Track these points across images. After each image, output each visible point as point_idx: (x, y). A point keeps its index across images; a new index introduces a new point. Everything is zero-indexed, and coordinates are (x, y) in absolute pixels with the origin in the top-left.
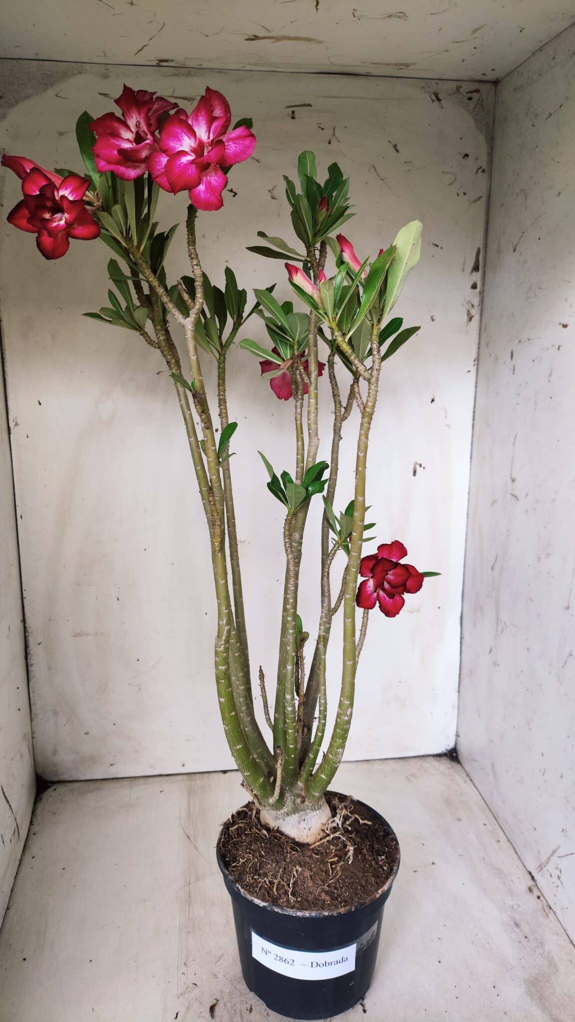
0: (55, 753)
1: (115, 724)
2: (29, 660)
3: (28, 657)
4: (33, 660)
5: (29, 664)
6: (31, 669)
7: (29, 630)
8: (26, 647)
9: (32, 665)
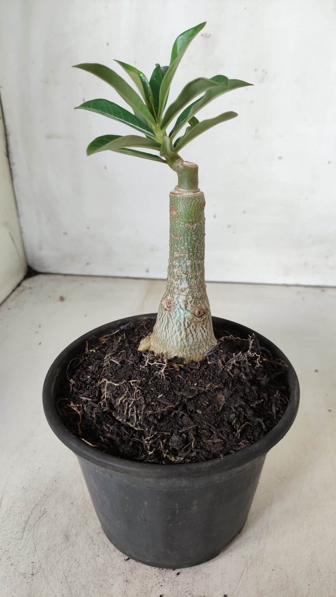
0: (40, 248)
1: (88, 228)
2: (11, 160)
3: (11, 156)
4: (15, 159)
5: (11, 163)
6: (14, 168)
7: (10, 129)
8: (7, 146)
9: (14, 164)
